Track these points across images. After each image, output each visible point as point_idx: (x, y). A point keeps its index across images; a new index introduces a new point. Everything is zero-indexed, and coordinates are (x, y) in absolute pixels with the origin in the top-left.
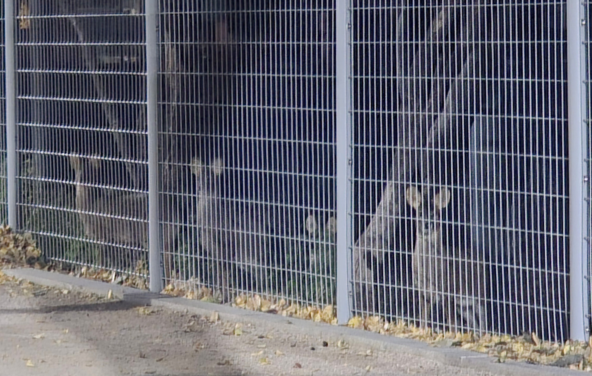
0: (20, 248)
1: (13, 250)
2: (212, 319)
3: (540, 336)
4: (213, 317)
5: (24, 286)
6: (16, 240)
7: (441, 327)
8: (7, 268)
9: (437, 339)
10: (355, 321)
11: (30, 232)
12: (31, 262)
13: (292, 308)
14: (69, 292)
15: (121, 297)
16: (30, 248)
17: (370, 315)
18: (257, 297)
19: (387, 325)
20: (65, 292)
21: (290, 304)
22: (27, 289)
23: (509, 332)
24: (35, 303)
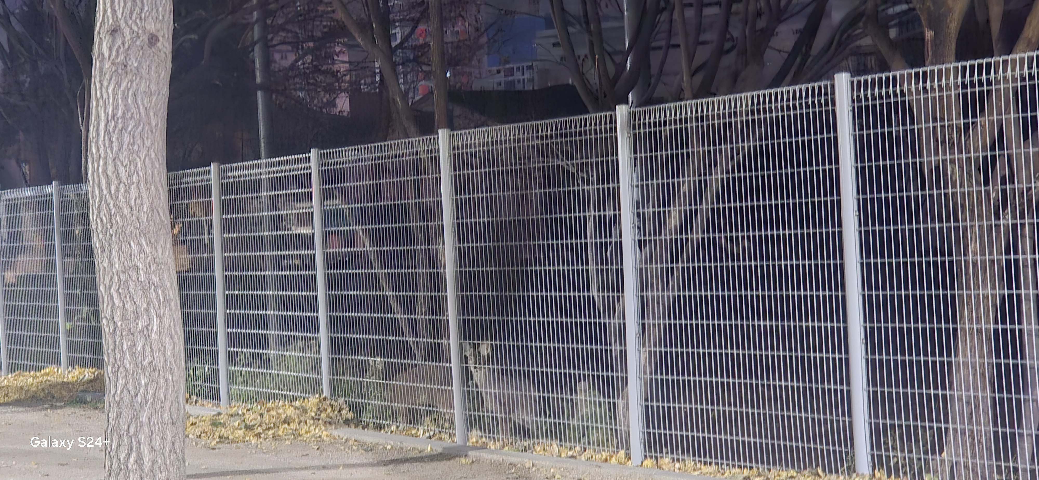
0: (336, 412)
1: (331, 414)
3: (824, 470)
4: (528, 464)
5: (351, 442)
6: (332, 406)
7: (727, 465)
8: (332, 429)
9: (726, 474)
10: (648, 462)
11: (343, 399)
12: (347, 422)
13: (588, 453)
14: (392, 447)
15: (440, 450)
16: (344, 412)
17: (661, 457)
18: (555, 446)
19: (677, 465)
20: (389, 447)
21: (585, 451)
22: (355, 445)
23: (793, 467)
24: (370, 458)
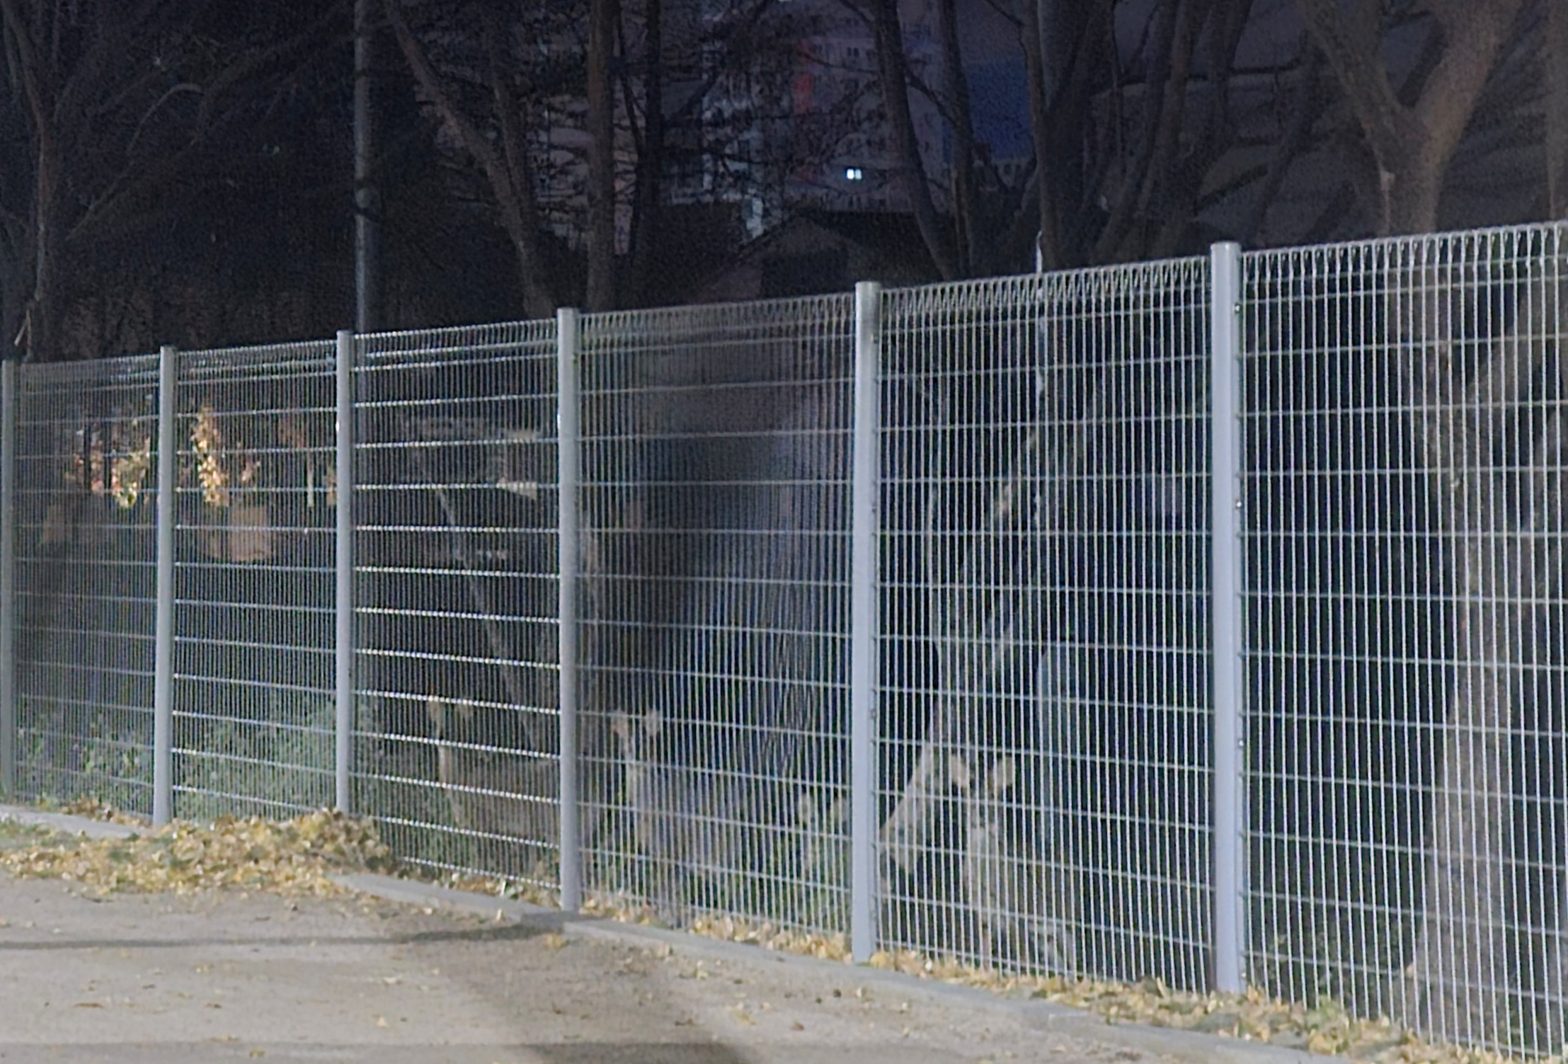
0: (355, 844)
1: (345, 847)
2: (659, 953)
3: (1169, 984)
4: (663, 950)
5: (364, 901)
6: (348, 830)
7: (1013, 968)
8: (337, 874)
9: (1009, 987)
10: (880, 958)
11: (371, 817)
12: (373, 864)
13: (782, 937)
14: (435, 911)
15: (517, 919)
16: (370, 843)
17: (904, 948)
18: (728, 920)
19: (929, 965)
20: (429, 911)
21: (778, 931)
22: (368, 905)
23: (1119, 976)
24: (383, 928)
